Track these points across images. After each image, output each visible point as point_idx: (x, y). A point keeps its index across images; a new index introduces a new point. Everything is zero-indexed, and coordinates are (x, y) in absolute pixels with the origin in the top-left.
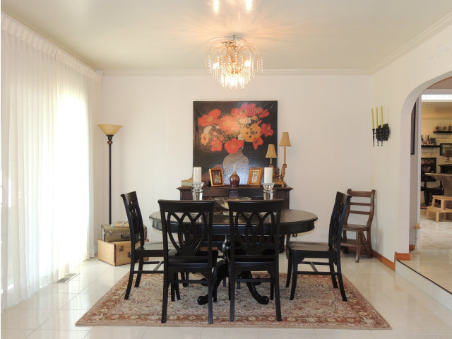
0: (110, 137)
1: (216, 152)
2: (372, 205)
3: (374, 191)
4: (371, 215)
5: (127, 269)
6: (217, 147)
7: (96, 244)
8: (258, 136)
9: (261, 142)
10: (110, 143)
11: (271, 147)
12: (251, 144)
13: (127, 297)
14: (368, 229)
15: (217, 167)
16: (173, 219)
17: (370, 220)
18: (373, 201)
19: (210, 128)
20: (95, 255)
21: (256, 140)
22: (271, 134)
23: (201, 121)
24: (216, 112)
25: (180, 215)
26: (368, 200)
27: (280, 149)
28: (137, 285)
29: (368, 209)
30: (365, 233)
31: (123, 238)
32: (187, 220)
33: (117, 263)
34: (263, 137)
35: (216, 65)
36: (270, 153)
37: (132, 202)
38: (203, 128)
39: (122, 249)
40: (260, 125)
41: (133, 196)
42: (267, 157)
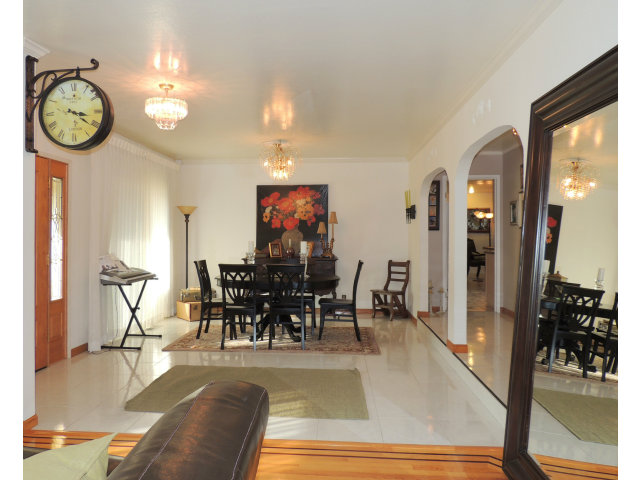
0: (187, 216)
1: (276, 229)
2: (407, 273)
3: (409, 262)
4: (406, 281)
5: (198, 323)
6: (276, 224)
7: (175, 306)
8: (311, 215)
9: (314, 220)
10: (187, 221)
11: (321, 224)
12: (305, 221)
13: (198, 337)
14: (403, 293)
15: (275, 242)
16: (229, 278)
17: (405, 286)
18: (408, 270)
19: (270, 208)
20: (175, 314)
21: (310, 218)
22: (322, 212)
23: (263, 202)
24: (276, 194)
25: (233, 274)
26: (403, 269)
27: (330, 226)
28: (206, 331)
29: (403, 277)
30: (400, 297)
31: (197, 299)
32: (238, 278)
33: (192, 319)
34: (315, 215)
35: (266, 164)
36: (321, 229)
37: (202, 267)
38: (265, 209)
39: (196, 307)
40: (313, 205)
41: (203, 263)
42: (318, 232)
